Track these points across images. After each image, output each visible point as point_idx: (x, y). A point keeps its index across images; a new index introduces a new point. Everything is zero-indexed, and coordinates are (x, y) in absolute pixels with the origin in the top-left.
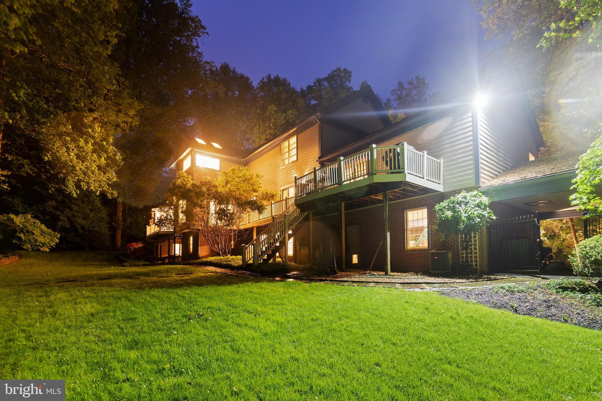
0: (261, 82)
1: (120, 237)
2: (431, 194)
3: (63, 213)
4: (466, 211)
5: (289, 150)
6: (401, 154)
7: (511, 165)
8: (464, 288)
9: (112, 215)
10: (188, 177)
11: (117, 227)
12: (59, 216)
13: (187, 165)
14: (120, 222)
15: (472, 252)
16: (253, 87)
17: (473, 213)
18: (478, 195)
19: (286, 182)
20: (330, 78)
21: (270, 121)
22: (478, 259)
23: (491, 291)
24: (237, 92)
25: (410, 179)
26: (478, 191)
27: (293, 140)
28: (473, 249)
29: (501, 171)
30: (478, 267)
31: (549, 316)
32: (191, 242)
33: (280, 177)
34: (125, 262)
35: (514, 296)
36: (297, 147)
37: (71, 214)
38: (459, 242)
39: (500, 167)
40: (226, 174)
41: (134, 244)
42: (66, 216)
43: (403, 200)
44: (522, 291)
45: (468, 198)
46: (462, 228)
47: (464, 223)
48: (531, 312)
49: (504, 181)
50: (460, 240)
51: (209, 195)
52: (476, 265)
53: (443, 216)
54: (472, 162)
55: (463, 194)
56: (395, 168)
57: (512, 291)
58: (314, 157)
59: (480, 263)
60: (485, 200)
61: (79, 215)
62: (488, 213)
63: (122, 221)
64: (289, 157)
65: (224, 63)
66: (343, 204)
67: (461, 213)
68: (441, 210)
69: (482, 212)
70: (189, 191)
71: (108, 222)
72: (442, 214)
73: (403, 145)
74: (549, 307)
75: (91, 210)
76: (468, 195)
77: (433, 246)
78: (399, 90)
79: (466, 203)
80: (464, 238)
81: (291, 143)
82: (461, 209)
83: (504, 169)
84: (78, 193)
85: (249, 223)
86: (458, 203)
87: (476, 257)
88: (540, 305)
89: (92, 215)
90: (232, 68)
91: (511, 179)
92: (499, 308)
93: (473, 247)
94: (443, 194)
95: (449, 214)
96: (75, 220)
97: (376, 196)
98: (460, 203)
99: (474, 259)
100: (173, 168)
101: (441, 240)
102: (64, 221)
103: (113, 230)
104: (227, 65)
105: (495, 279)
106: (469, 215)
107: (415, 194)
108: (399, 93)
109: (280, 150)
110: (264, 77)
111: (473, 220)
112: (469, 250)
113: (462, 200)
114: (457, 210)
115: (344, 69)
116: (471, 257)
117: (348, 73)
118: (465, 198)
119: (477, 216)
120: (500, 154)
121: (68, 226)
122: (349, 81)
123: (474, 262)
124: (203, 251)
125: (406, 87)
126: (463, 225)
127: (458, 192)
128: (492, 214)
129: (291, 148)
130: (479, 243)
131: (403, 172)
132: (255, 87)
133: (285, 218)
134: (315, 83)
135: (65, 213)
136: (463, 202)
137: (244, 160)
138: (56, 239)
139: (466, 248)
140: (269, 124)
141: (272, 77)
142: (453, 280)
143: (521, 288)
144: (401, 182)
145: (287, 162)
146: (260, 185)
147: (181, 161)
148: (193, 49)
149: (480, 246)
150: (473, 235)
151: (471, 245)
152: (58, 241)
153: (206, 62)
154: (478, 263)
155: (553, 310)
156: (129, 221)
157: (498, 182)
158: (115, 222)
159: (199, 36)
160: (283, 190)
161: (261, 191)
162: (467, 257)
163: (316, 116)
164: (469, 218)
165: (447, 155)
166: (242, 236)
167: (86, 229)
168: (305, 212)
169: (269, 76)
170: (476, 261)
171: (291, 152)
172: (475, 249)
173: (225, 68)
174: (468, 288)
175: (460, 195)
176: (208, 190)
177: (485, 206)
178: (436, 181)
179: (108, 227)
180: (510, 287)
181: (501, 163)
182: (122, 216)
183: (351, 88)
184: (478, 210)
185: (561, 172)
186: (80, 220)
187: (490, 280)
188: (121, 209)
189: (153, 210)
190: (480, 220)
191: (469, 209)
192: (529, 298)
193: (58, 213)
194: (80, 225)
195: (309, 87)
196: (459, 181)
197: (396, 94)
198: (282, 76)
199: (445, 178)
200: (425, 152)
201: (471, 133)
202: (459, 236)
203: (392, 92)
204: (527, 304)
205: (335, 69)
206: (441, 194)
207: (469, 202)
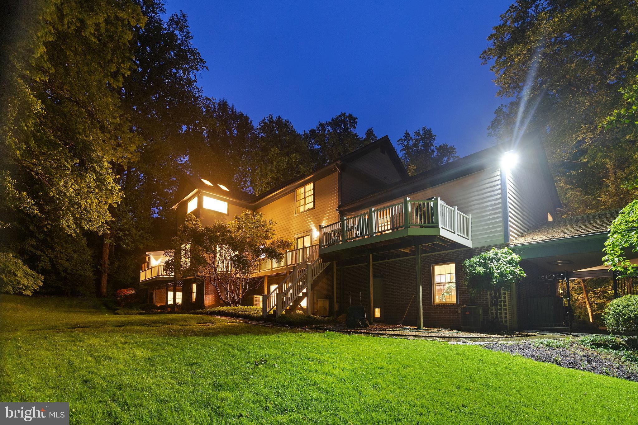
0: (262, 122)
1: (105, 282)
2: (459, 250)
3: (44, 253)
4: (498, 267)
5: (305, 198)
6: (434, 209)
7: (534, 224)
8: (505, 342)
9: (98, 257)
10: (197, 220)
11: (102, 270)
12: (40, 256)
13: (192, 206)
14: (106, 265)
15: (502, 308)
16: (253, 127)
17: (506, 270)
18: (509, 252)
19: (301, 230)
20: (335, 123)
21: (272, 164)
22: (508, 315)
23: (532, 345)
24: (235, 131)
25: (444, 233)
26: (508, 248)
27: (310, 187)
28: (502, 305)
29: (526, 230)
30: (508, 324)
31: (592, 369)
32: (194, 290)
33: (295, 225)
34: (118, 309)
35: (555, 351)
36: (314, 195)
37: (53, 255)
38: (488, 298)
39: (525, 226)
40: (239, 219)
41: (125, 290)
42: (47, 257)
43: (429, 254)
44: (560, 347)
45: (499, 254)
46: (494, 284)
47: (496, 279)
48: (574, 365)
49: (532, 239)
50: (489, 296)
51: (223, 240)
52: (506, 322)
53: (474, 271)
54: (501, 219)
55: (493, 251)
56: (429, 222)
57: (551, 346)
58: (333, 206)
59: (510, 320)
60: (516, 257)
61: (62, 256)
62: (520, 270)
63: (108, 265)
64: (305, 204)
65: (222, 100)
66: (371, 255)
67: (493, 270)
68: (472, 266)
69: (514, 269)
70: (202, 235)
71: (93, 265)
72: (473, 270)
73: (436, 199)
74: (589, 361)
75: (75, 251)
76: (499, 252)
77: (461, 301)
78: (406, 140)
79: (498, 260)
80: (493, 294)
81: (307, 190)
82: (493, 265)
83: (528, 228)
84: (78, 232)
85: (260, 272)
86: (489, 259)
87: (506, 314)
88: (581, 359)
89: (76, 256)
90: (231, 106)
91: (538, 238)
92: (544, 361)
93: (502, 303)
94: (470, 249)
95: (481, 269)
96: (57, 262)
97: (404, 249)
98: (491, 260)
99: (503, 316)
100: (174, 209)
101: (473, 295)
102: (45, 262)
103: (98, 273)
104: (226, 101)
105: (528, 336)
106: (501, 272)
107: (443, 248)
108: (405, 143)
109: (295, 197)
110: (266, 117)
111: (506, 277)
112: (498, 307)
113: (493, 256)
114: (490, 266)
115: (349, 115)
116: (501, 314)
117: (353, 120)
118: (496, 254)
119: (510, 273)
120: (525, 213)
121: (49, 268)
122: (355, 127)
123: (503, 318)
124: (209, 300)
125: (413, 138)
126: (496, 281)
127: (489, 248)
128: (523, 272)
129: (307, 195)
130: (508, 300)
131: (437, 226)
132: (255, 127)
133: (307, 268)
134: (318, 128)
135: (47, 253)
136: (495, 258)
137: (253, 204)
138: (40, 281)
139: (496, 304)
140: (272, 167)
141: (274, 118)
142: (489, 336)
143: (559, 343)
144: (435, 236)
145: (302, 209)
146: (274, 232)
147: (186, 203)
148: (190, 82)
149: (510, 303)
150: (502, 291)
151: (501, 302)
152: (41, 284)
153: (206, 98)
154: (508, 319)
155: (594, 364)
156: (117, 264)
157: (526, 240)
158: (101, 265)
159: (198, 70)
160: (297, 239)
161: (275, 238)
162: (496, 313)
163: (337, 164)
164: (501, 274)
165: (475, 211)
166: (254, 285)
167: (69, 271)
168: (327, 262)
169: (271, 117)
170: (506, 318)
171: (307, 199)
172: (505, 305)
173: (223, 106)
174: (509, 342)
175: (491, 251)
176: (223, 235)
177: (516, 262)
178: (465, 237)
179: (93, 271)
180: (549, 342)
181: (525, 222)
182: (109, 259)
183: (356, 135)
184: (510, 267)
185: (588, 234)
186: (62, 262)
187: (522, 336)
188: (108, 251)
189: (147, 253)
190: (512, 277)
191: (502, 265)
192: (569, 353)
193: (39, 253)
194: (63, 267)
195: (312, 131)
196: (487, 238)
197: (403, 144)
198: (284, 118)
199: (473, 234)
200: (456, 208)
201: (499, 191)
202: (489, 293)
203: (398, 141)
204: (569, 358)
205: (339, 114)
206: (470, 250)
207: (500, 259)
